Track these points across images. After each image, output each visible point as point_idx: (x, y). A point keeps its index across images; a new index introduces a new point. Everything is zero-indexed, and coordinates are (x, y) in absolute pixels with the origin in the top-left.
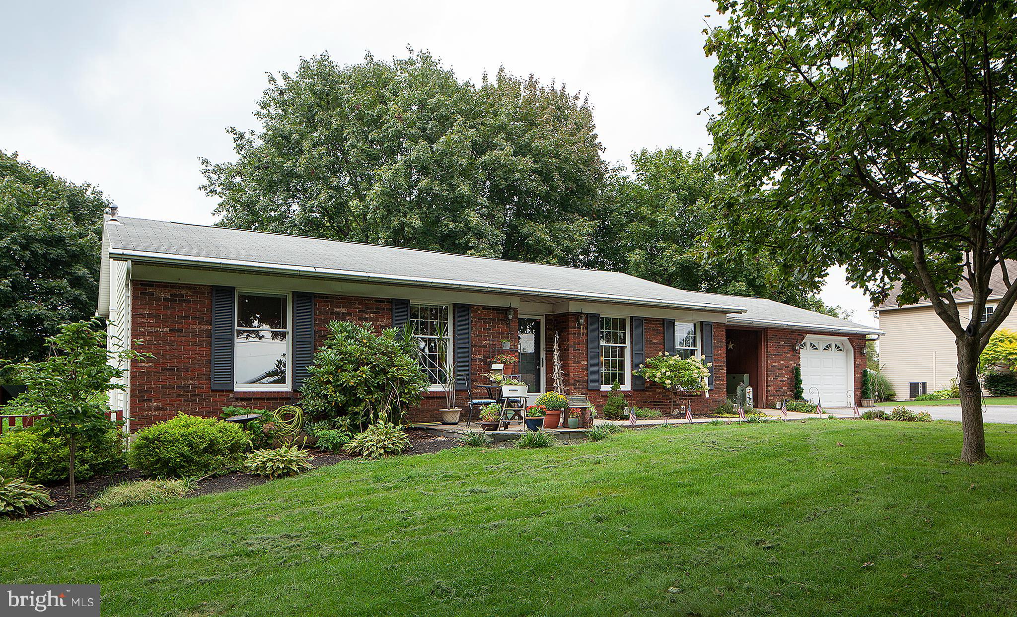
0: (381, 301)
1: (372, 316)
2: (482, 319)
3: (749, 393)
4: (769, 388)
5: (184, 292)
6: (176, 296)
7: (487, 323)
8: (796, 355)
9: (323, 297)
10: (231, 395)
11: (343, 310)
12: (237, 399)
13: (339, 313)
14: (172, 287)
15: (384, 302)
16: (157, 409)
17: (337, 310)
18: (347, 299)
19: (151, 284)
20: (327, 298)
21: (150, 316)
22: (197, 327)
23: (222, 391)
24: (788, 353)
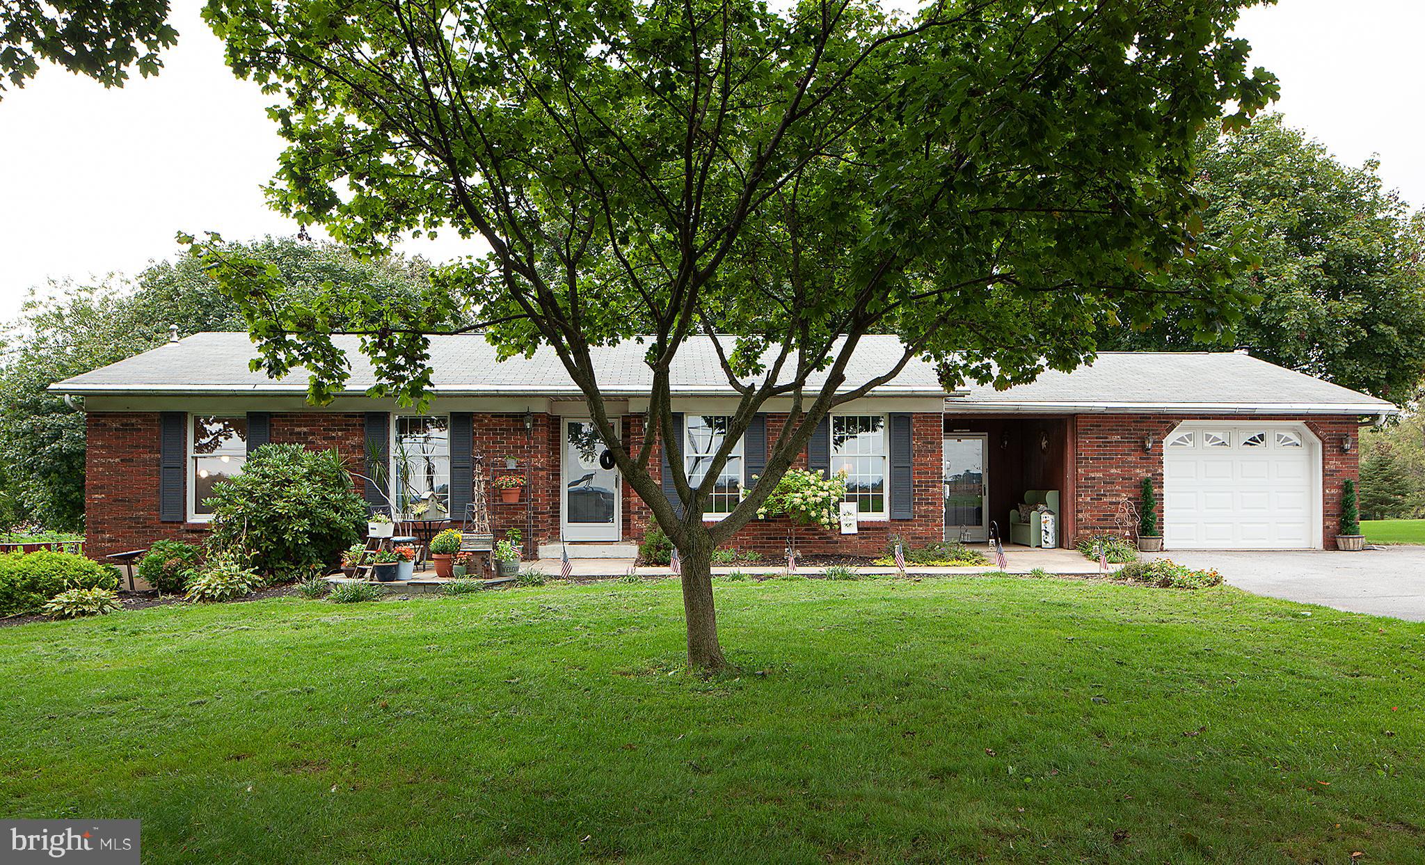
0: (353, 415)
1: (340, 433)
2: (491, 430)
3: (1045, 522)
4: (1080, 516)
5: (134, 421)
6: (127, 425)
7: (498, 434)
8: (1153, 458)
9: (281, 416)
10: (182, 527)
11: (305, 429)
12: (188, 531)
13: (299, 433)
14: (123, 417)
15: (355, 417)
16: (110, 541)
17: (297, 429)
18: (310, 416)
19: (104, 415)
20: (286, 416)
21: (102, 447)
22: (147, 456)
23: (173, 522)
24: (1128, 455)
